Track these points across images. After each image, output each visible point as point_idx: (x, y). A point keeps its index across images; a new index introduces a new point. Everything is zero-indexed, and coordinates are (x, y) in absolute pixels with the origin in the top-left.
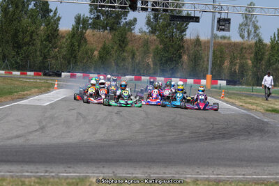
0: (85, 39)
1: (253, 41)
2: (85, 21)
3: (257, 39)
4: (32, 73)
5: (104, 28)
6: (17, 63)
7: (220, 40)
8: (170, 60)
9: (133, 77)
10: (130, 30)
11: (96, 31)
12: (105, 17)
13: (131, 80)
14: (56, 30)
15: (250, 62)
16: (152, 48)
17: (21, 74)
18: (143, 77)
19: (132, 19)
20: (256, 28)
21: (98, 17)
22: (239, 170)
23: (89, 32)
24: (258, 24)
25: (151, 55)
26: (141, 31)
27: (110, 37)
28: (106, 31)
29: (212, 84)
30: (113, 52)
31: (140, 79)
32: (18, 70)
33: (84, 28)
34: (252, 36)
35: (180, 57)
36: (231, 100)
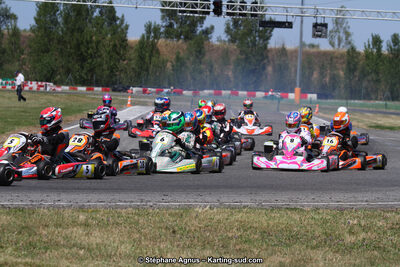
0: (158, 50)
1: (344, 49)
2: (156, 29)
3: (349, 46)
4: (100, 89)
5: (178, 37)
6: (81, 77)
7: (307, 48)
8: (253, 71)
9: (212, 92)
10: (208, 39)
11: (168, 41)
12: (179, 25)
13: (210, 95)
14: (124, 40)
15: (341, 73)
16: (233, 58)
17: (88, 89)
18: (224, 92)
19: (209, 26)
20: (348, 35)
21: (171, 25)
22: (359, 196)
23: (161, 41)
24: (350, 31)
25: (232, 67)
26: (219, 40)
27: (185, 47)
28: (181, 41)
29: (301, 97)
30: (188, 64)
31: (220, 94)
32: (83, 85)
33: (156, 37)
34: (342, 44)
35: (264, 68)
36: (326, 116)
